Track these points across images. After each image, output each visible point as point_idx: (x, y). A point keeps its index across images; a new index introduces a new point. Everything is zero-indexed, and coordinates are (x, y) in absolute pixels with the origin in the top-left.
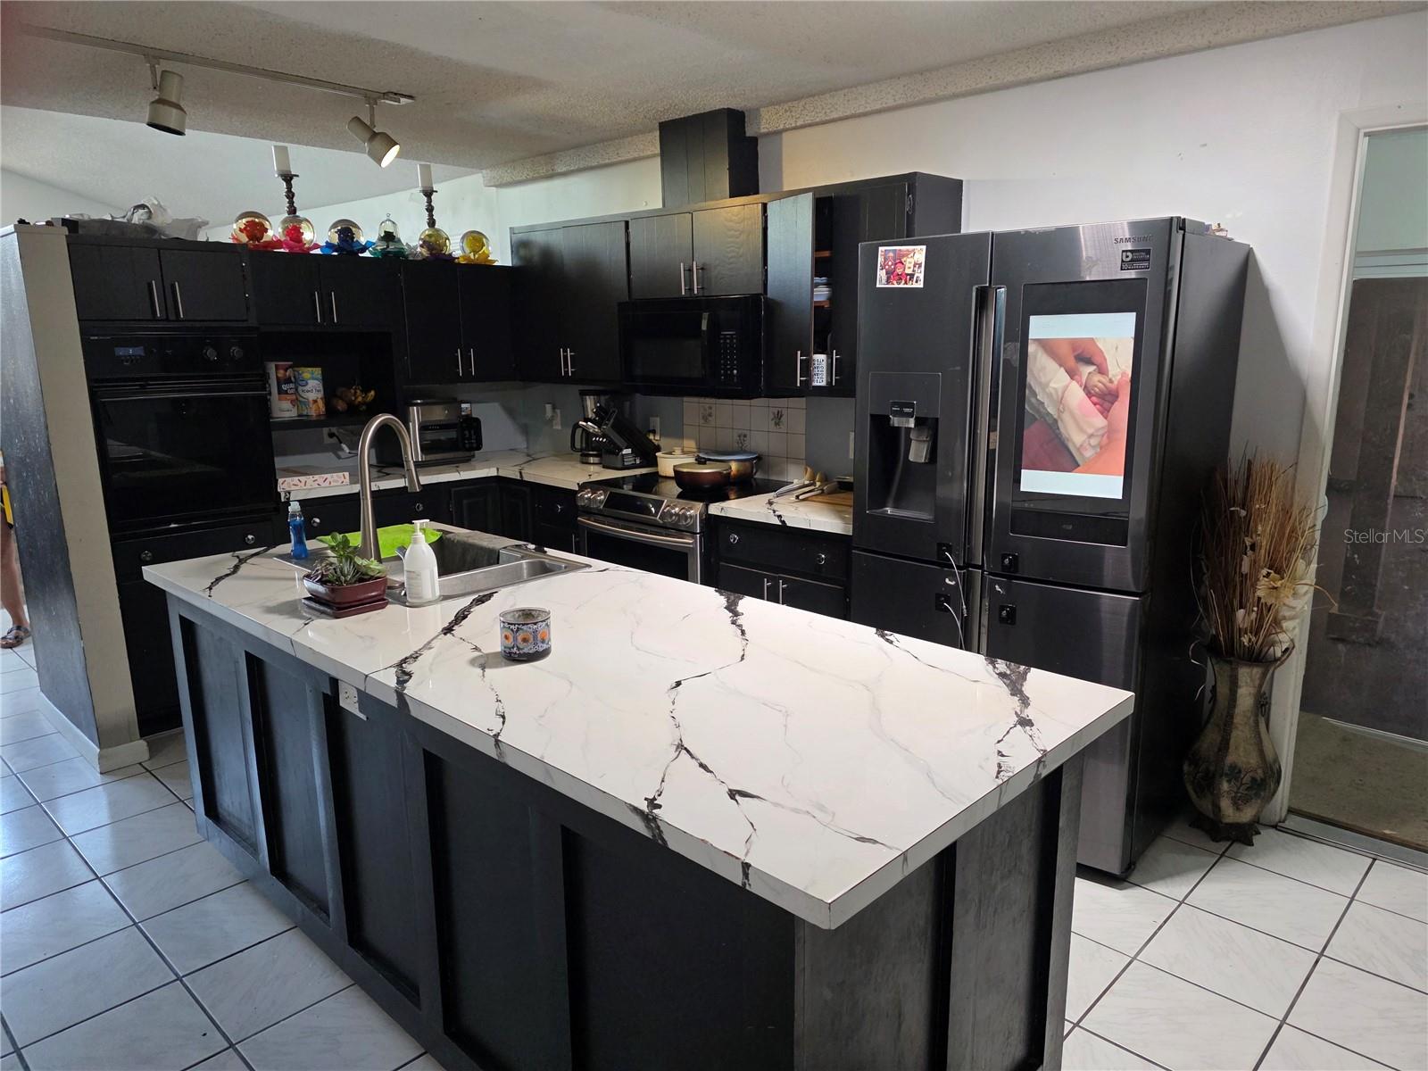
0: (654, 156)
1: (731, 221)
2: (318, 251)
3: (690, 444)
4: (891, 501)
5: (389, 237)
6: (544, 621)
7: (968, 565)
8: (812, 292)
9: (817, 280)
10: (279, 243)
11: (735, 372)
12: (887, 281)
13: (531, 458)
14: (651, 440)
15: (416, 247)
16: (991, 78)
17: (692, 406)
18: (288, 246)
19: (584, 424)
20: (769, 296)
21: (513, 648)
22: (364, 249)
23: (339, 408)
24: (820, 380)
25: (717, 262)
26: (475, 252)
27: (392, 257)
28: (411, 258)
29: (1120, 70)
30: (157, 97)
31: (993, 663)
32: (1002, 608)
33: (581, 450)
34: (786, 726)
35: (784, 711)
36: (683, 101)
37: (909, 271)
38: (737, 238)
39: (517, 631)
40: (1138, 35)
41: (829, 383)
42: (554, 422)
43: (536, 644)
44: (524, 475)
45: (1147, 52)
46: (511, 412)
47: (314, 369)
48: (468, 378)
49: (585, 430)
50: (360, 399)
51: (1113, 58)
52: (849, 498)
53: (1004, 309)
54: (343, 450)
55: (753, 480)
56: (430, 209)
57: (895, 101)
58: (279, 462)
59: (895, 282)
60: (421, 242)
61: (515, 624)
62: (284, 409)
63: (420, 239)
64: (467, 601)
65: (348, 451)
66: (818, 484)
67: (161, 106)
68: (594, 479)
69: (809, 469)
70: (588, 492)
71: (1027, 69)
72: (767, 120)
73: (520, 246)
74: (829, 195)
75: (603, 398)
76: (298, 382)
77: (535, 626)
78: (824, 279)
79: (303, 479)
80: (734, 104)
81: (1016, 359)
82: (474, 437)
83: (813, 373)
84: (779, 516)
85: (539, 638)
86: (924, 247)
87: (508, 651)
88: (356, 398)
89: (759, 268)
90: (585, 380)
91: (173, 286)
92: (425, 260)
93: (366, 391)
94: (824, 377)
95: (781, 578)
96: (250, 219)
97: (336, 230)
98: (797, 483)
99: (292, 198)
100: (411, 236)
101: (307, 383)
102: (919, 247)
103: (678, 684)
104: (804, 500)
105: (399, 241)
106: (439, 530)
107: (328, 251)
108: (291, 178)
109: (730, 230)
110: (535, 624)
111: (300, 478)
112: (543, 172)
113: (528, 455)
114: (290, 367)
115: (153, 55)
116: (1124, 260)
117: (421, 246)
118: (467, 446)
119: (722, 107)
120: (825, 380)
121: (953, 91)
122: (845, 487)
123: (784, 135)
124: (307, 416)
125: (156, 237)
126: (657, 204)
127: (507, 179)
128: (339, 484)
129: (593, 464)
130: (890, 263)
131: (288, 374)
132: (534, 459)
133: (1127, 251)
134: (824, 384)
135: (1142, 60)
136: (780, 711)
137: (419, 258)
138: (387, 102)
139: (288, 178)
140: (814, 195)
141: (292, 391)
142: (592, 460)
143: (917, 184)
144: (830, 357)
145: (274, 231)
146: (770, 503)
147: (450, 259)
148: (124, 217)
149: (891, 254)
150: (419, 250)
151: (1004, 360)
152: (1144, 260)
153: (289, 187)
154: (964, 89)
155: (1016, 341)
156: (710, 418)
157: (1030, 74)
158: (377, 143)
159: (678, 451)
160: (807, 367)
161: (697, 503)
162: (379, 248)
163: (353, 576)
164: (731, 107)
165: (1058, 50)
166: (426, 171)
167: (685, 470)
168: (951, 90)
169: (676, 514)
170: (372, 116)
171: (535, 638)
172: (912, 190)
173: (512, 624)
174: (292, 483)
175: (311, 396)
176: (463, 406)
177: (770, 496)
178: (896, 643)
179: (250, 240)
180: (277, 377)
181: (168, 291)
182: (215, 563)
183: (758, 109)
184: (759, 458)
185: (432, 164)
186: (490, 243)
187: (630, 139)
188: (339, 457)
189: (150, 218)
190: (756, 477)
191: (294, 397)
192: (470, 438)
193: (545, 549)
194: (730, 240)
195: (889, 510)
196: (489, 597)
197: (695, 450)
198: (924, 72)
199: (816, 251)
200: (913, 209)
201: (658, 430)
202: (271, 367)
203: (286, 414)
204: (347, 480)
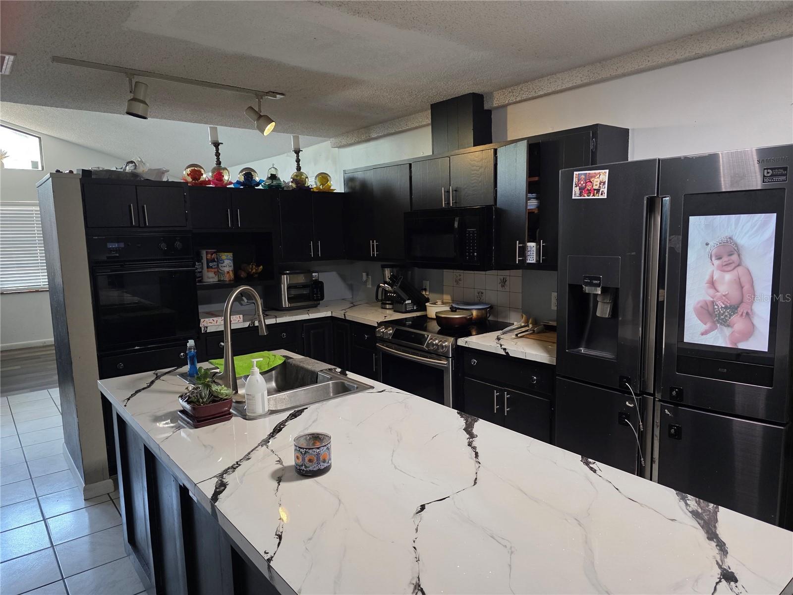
0: (427, 125)
1: (474, 161)
2: (232, 186)
3: (447, 298)
4: (584, 343)
5: (273, 177)
6: (326, 446)
7: (642, 392)
8: (527, 203)
9: (530, 195)
10: (209, 182)
11: (475, 254)
12: (580, 195)
13: (353, 305)
14: (423, 295)
15: (289, 183)
16: (649, 61)
17: (449, 275)
18: (214, 183)
19: (383, 285)
20: (498, 206)
21: (302, 466)
22: (258, 184)
23: (242, 276)
24: (532, 259)
25: (465, 186)
26: (323, 185)
27: (275, 188)
28: (285, 189)
29: (745, 50)
30: (132, 97)
31: (684, 499)
32: (671, 427)
33: (382, 300)
34: (510, 566)
35: (508, 547)
36: (445, 90)
37: (597, 187)
38: (478, 171)
39: (305, 453)
40: (758, 25)
41: (538, 261)
42: (368, 283)
43: (319, 463)
44: (346, 316)
45: (764, 36)
46: (343, 278)
47: (228, 254)
48: (316, 258)
49: (384, 289)
50: (254, 271)
51: (739, 42)
52: (553, 336)
53: (668, 213)
54: (243, 300)
55: (487, 322)
56: (298, 161)
57: (582, 81)
58: (202, 309)
59: (586, 195)
60: (292, 180)
61: (303, 448)
62: (210, 277)
63: (291, 178)
64: (285, 415)
65: (246, 301)
66: (531, 326)
67: (134, 102)
68: (387, 319)
69: (524, 316)
70: (383, 328)
71: (675, 54)
72: (497, 99)
73: (349, 181)
74: (539, 142)
75: (395, 270)
76: (219, 261)
77: (319, 450)
78: (534, 195)
79: (215, 319)
80: (477, 90)
81: (679, 247)
82: (319, 293)
83: (527, 255)
84: (505, 349)
85: (321, 459)
86: (607, 171)
87: (298, 468)
88: (252, 270)
89: (492, 190)
90: (384, 259)
91: (143, 207)
92: (294, 190)
93: (258, 266)
94: (535, 257)
95: (505, 390)
96: (193, 168)
97: (243, 173)
98: (516, 325)
99: (219, 156)
100: (286, 177)
101: (224, 262)
102: (603, 171)
103: (423, 507)
104: (521, 337)
105: (279, 179)
106: (284, 356)
107: (238, 186)
108: (219, 145)
109: (473, 166)
110: (318, 448)
111: (214, 319)
112: (363, 138)
113: (352, 303)
114: (214, 253)
115: (130, 73)
116: (766, 175)
117: (292, 182)
118: (315, 298)
119: (469, 92)
120: (535, 259)
121: (622, 72)
122: (548, 329)
123: (509, 108)
124: (223, 281)
125: (138, 179)
126: (428, 152)
127: (344, 142)
128: (237, 322)
129: (389, 309)
130: (582, 182)
131: (213, 256)
132: (354, 306)
133: (767, 169)
134: (534, 261)
135: (761, 42)
136: (506, 546)
137: (291, 189)
138: (269, 97)
139: (217, 145)
140: (528, 141)
141: (215, 267)
142: (388, 306)
143: (598, 132)
144: (538, 244)
145: (206, 176)
146: (498, 339)
147: (308, 189)
148: (122, 168)
149: (583, 176)
150: (290, 184)
151: (670, 248)
152: (782, 175)
153: (217, 150)
154: (630, 70)
155: (679, 235)
156: (460, 282)
157: (678, 57)
158: (262, 121)
159: (439, 302)
160: (523, 251)
161: (450, 338)
162: (267, 183)
163: (209, 398)
164: (474, 92)
165: (698, 40)
166: (296, 139)
167: (443, 316)
168: (620, 71)
169: (436, 345)
170: (260, 106)
171: (318, 459)
172: (595, 135)
173: (301, 448)
174: (209, 322)
175: (226, 269)
176: (313, 274)
177: (498, 333)
178: (598, 472)
179: (193, 180)
180: (207, 259)
181: (140, 209)
182: (141, 379)
183: (492, 93)
184: (491, 307)
185: (300, 136)
186: (332, 179)
187: (414, 115)
188: (242, 305)
189: (135, 168)
190: (489, 319)
191: (216, 270)
192: (316, 294)
193: (347, 372)
194: (473, 172)
195: (583, 350)
196: (300, 412)
197: (450, 301)
198: (602, 61)
199: (529, 177)
200: (596, 148)
201: (428, 288)
202: (204, 253)
203: (211, 280)
204: (242, 319)
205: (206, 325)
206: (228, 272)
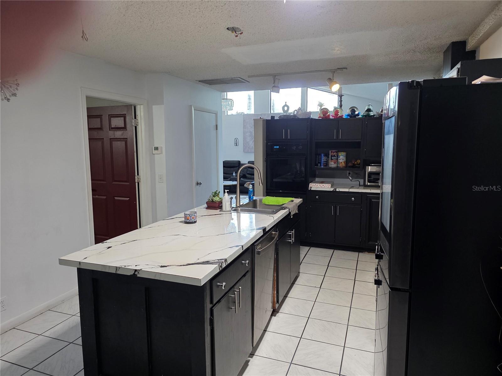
5: (369, 110)
22: (358, 115)
23: (349, 165)
47: (343, 153)
50: (356, 163)
76: (337, 156)
91: (288, 131)
96: (323, 110)
97: (350, 110)
101: (340, 157)
107: (347, 117)
115: (274, 76)
123: (481, 47)
124: (339, 167)
128: (327, 187)
131: (335, 154)
139: (341, 96)
153: (341, 99)
158: (332, 84)
162: (365, 114)
174: (314, 185)
175: (341, 161)
179: (323, 116)
180: (331, 155)
183: (468, 39)
191: (336, 161)
202: (330, 152)
203: (333, 166)
204: (330, 186)
205: (312, 186)
206: (341, 163)
